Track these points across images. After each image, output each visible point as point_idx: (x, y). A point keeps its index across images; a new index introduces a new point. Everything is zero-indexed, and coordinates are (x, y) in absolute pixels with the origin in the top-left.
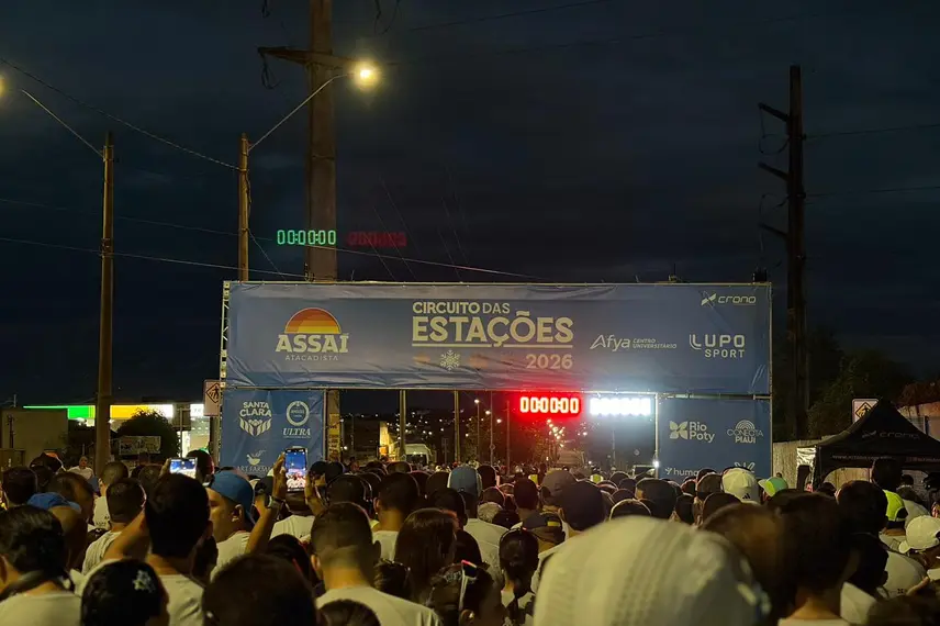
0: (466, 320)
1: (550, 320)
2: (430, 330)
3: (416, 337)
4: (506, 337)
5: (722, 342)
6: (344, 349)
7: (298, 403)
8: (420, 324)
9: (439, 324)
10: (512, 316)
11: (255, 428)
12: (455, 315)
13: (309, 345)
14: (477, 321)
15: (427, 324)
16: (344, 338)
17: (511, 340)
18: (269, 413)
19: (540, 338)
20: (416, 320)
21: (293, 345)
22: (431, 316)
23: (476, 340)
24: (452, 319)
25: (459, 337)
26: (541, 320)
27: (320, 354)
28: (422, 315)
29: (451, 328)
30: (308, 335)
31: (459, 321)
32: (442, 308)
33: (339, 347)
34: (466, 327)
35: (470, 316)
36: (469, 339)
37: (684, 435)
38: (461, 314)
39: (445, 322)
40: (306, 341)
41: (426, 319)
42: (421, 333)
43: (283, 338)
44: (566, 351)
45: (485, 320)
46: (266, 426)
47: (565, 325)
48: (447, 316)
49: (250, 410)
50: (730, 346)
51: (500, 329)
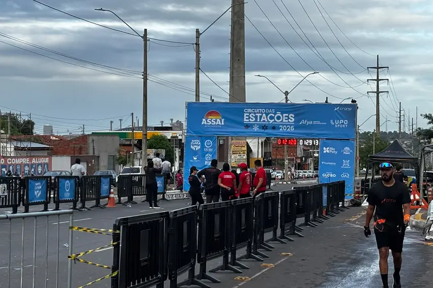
0: (261, 114)
1: (287, 115)
2: (249, 118)
3: (245, 120)
4: (273, 120)
5: (340, 122)
6: (223, 124)
7: (209, 141)
8: (247, 116)
9: (252, 116)
10: (275, 114)
11: (196, 148)
12: (257, 113)
13: (212, 122)
14: (264, 115)
15: (249, 116)
16: (223, 120)
17: (275, 121)
18: (200, 143)
19: (284, 121)
20: (245, 114)
21: (207, 122)
22: (250, 113)
23: (264, 121)
24: (256, 114)
25: (258, 120)
26: (284, 115)
27: (215, 125)
28: (247, 113)
29: (256, 117)
30: (212, 119)
31: (259, 115)
32: (253, 111)
33: (221, 123)
34: (261, 117)
35: (262, 113)
36: (262, 121)
37: (328, 152)
38: (259, 113)
39: (254, 115)
40: (211, 121)
41: (248, 114)
42: (247, 119)
43: (204, 120)
44: (292, 125)
45: (267, 115)
46: (198, 148)
47: (292, 116)
48: (255, 113)
49: (194, 142)
50: (343, 124)
51: (272, 118)
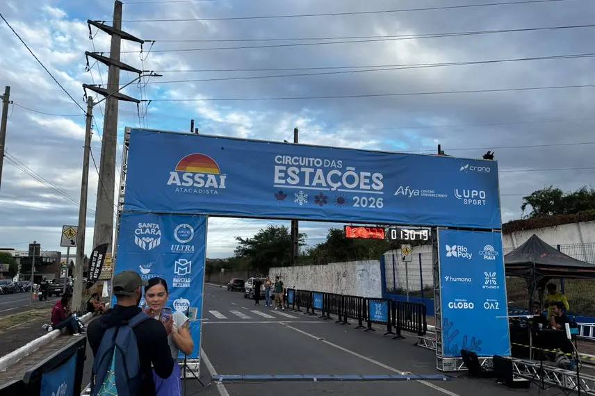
0: (312, 170)
1: (369, 174)
2: (287, 176)
3: (277, 180)
4: (339, 184)
5: (473, 195)
6: (223, 186)
7: (185, 225)
8: (280, 171)
9: (294, 172)
10: (343, 170)
11: (147, 244)
12: (305, 166)
13: (195, 182)
14: (320, 172)
15: (285, 172)
16: (223, 178)
17: (343, 187)
18: (159, 232)
19: (362, 186)
20: (277, 168)
21: (182, 180)
22: (288, 166)
23: (319, 185)
24: (303, 169)
25: (307, 183)
26: (363, 174)
27: (203, 188)
28: (281, 165)
29: (302, 175)
30: (194, 174)
31: (308, 171)
32: (296, 161)
33: (219, 184)
34: (312, 175)
35: (316, 168)
36: (314, 184)
37: (455, 254)
38: (309, 166)
39: (297, 171)
40: (192, 178)
41: (284, 168)
42: (280, 178)
43: (174, 174)
44: (380, 196)
45: (326, 171)
46: (154, 243)
47: (378, 178)
48: (299, 167)
49: (144, 229)
50: (477, 198)
51: (336, 179)
